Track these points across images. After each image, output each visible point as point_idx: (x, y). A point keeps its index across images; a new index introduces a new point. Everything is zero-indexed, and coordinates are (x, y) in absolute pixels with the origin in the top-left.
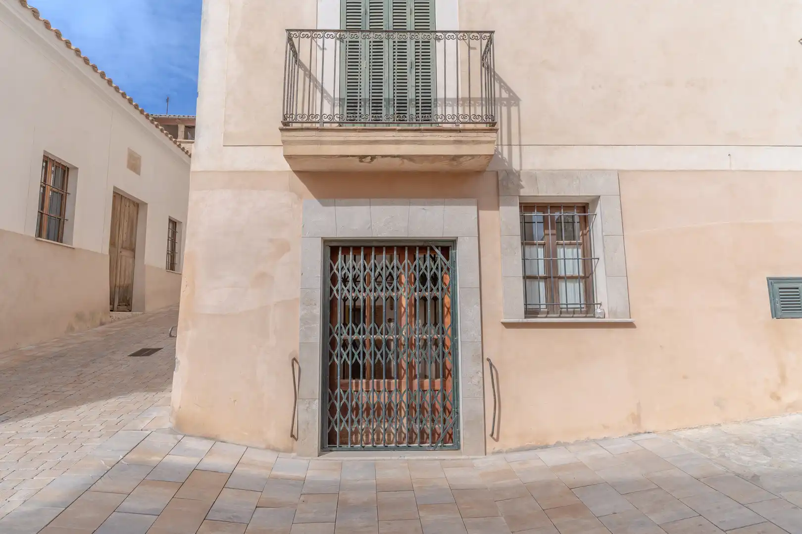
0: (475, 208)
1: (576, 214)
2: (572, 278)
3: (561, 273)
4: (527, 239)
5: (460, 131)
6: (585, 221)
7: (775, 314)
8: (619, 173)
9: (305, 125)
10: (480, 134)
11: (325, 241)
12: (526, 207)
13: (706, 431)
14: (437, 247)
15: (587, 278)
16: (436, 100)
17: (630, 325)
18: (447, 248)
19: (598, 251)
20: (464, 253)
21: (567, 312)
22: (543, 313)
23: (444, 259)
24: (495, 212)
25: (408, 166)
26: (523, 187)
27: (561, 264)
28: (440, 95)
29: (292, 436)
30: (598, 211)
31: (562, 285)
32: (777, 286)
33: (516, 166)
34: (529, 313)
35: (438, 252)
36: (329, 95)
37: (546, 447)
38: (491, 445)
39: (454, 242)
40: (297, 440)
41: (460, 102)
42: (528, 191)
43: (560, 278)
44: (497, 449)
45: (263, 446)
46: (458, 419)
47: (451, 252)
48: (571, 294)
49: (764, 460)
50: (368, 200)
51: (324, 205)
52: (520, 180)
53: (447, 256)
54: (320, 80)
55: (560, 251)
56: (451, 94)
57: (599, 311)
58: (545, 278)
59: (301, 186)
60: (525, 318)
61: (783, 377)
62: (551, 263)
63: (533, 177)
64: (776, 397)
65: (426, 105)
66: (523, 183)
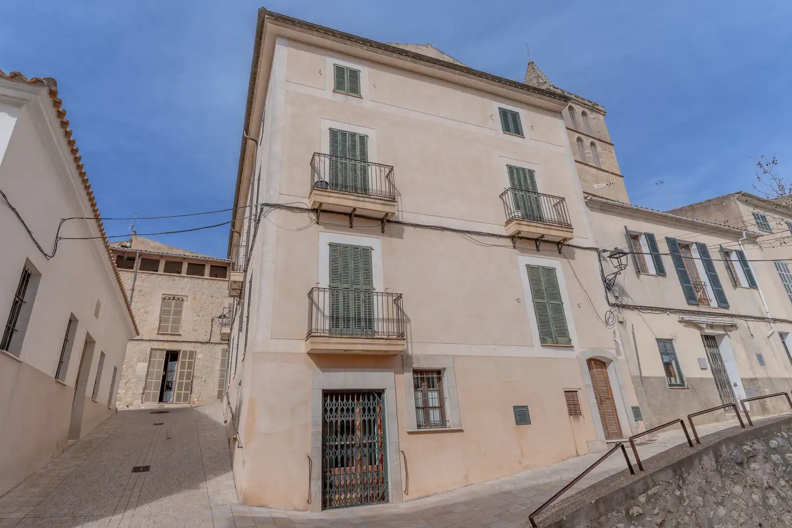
0: (393, 373)
1: (435, 376)
2: (435, 408)
3: (431, 405)
4: (416, 387)
5: (390, 339)
6: (440, 379)
7: (517, 423)
8: (454, 356)
9: (322, 334)
10: (399, 341)
11: (323, 390)
12: (415, 372)
13: (495, 481)
14: (376, 393)
15: (441, 407)
16: (374, 319)
17: (461, 431)
18: (380, 393)
19: (446, 394)
20: (388, 397)
21: (435, 426)
22: (423, 426)
23: (379, 399)
24: (402, 375)
25: (365, 353)
26: (413, 363)
27: (430, 400)
28: (376, 316)
29: (308, 501)
30: (445, 374)
31: (431, 411)
32: (517, 410)
33: (410, 353)
34: (419, 426)
35: (376, 395)
36: (321, 310)
37: (430, 496)
38: (405, 497)
39: (383, 390)
40: (310, 504)
41: (385, 320)
42: (416, 366)
43: (429, 407)
44: (407, 500)
45: (292, 509)
46: (387, 486)
47: (382, 395)
48: (435, 416)
49: (514, 486)
50: (344, 369)
51: (323, 371)
52: (412, 360)
53: (380, 397)
54: (317, 303)
55: (430, 394)
56: (381, 316)
57: (448, 424)
58: (423, 408)
59: (310, 361)
60: (418, 429)
61: (522, 454)
62: (426, 401)
63: (418, 359)
64: (520, 463)
65: (370, 321)
66: (413, 361)
